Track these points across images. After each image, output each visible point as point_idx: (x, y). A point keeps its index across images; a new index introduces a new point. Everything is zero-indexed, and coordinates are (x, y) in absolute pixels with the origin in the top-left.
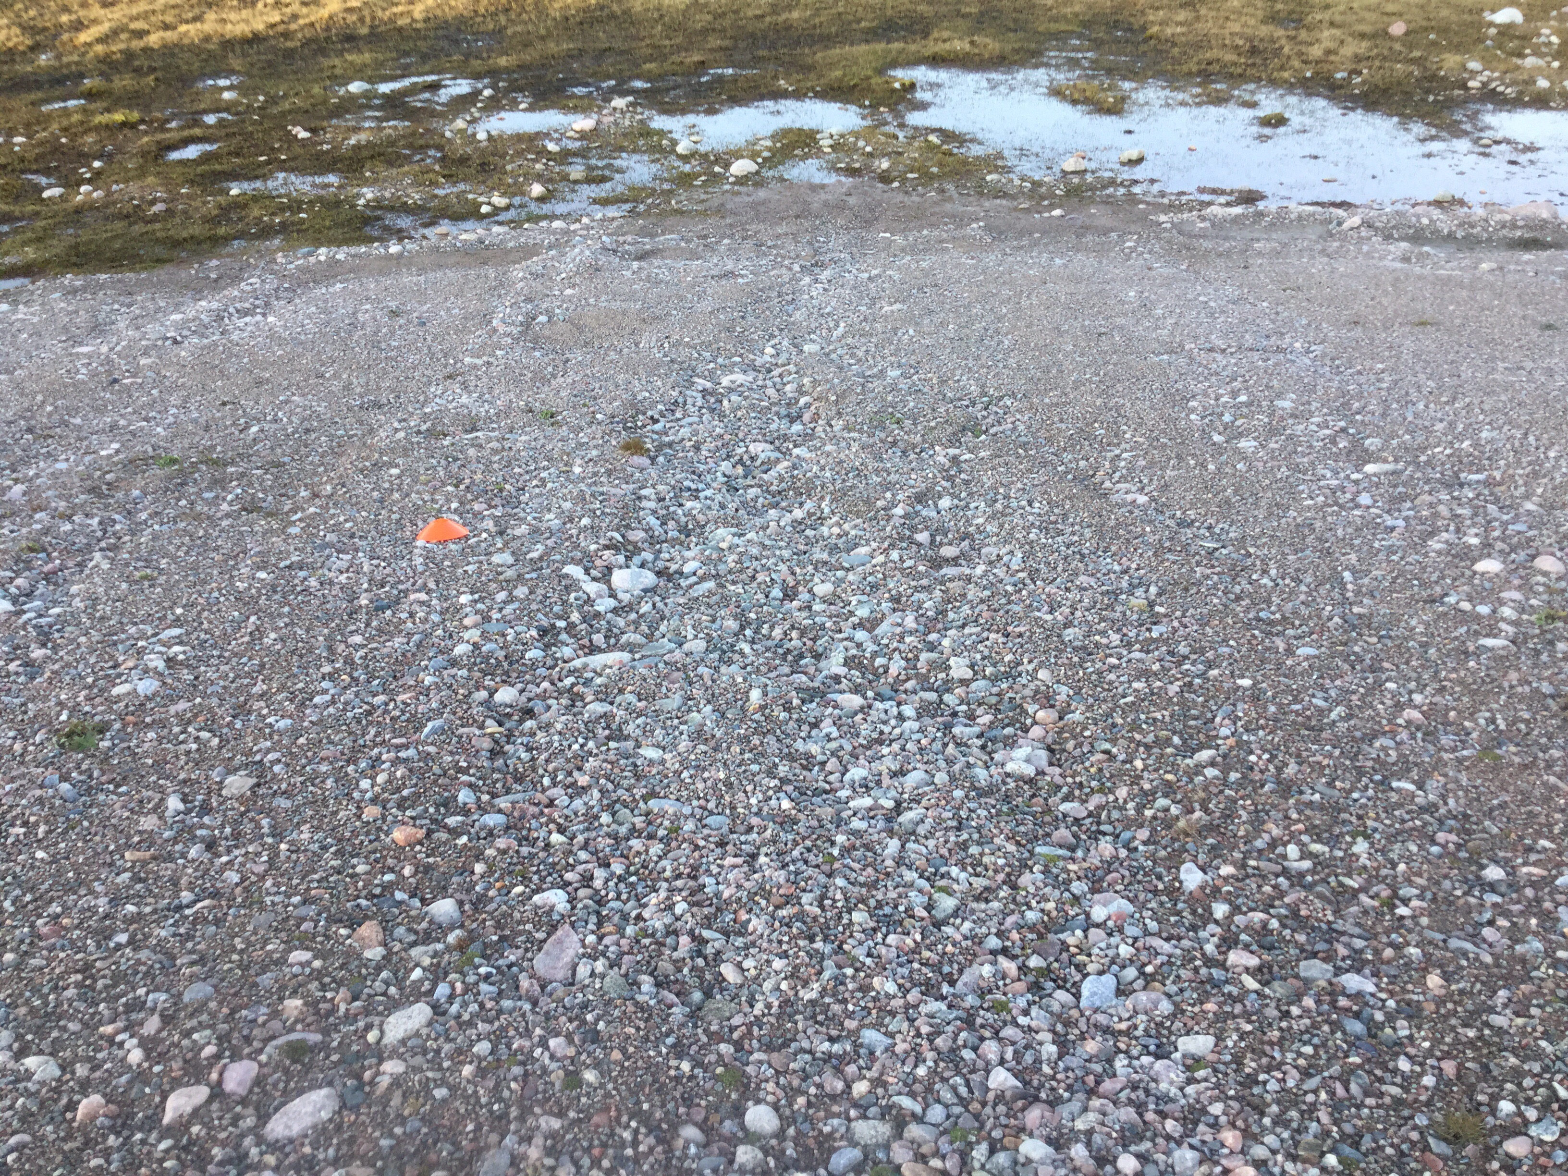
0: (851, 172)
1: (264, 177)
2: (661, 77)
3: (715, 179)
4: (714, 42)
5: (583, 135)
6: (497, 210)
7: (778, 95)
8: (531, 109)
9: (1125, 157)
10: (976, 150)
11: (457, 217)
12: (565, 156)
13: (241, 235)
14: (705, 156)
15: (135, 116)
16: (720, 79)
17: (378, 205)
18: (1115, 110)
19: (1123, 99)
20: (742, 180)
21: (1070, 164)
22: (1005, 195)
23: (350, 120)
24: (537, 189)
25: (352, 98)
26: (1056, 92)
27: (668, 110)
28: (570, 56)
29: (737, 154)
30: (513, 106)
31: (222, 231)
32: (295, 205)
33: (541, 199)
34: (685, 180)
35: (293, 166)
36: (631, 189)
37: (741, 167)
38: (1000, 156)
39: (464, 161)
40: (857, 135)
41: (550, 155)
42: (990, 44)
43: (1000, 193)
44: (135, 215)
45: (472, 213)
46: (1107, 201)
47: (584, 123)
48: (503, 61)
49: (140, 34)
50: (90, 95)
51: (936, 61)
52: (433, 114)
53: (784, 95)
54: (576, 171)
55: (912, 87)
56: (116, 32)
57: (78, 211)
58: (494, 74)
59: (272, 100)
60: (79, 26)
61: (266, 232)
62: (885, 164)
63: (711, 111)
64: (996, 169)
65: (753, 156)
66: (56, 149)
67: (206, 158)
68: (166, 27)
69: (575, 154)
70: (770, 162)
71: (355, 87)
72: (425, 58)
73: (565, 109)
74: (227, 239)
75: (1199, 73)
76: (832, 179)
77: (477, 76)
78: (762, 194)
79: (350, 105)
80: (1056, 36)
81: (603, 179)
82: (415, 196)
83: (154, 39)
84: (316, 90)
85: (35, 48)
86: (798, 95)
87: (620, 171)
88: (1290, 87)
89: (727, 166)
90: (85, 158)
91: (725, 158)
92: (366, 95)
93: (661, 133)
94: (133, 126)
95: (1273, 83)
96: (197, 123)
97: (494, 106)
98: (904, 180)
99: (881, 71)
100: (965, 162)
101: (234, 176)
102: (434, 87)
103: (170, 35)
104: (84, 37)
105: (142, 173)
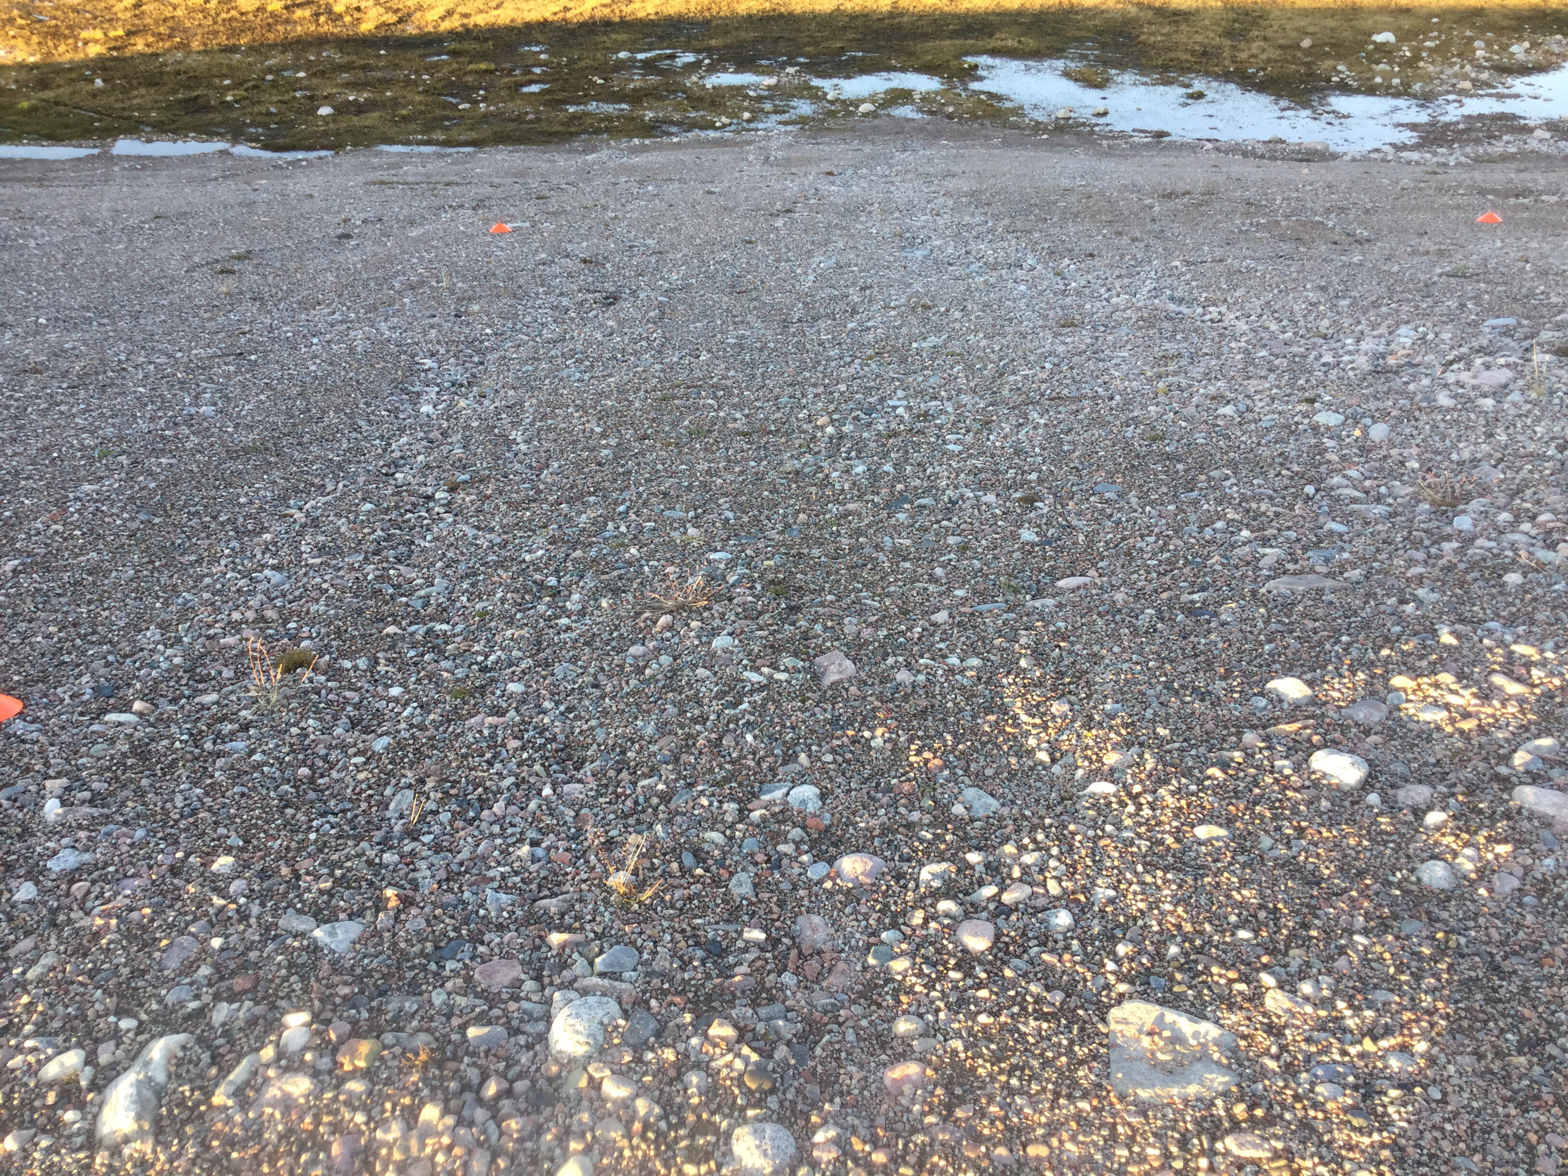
0: (931, 113)
1: (585, 104)
2: (815, 56)
3: (851, 114)
4: (850, 35)
5: (769, 88)
7: (890, 69)
8: (736, 72)
9: (1096, 111)
10: (1008, 105)
11: (702, 128)
12: (760, 99)
13: (585, 132)
14: (844, 101)
16: (854, 58)
18: (1100, 86)
19: (1107, 80)
20: (865, 115)
21: (1061, 114)
22: (1019, 128)
23: (624, 74)
24: (747, 115)
25: (622, 61)
26: (1067, 74)
27: (822, 75)
28: (756, 41)
29: (863, 101)
30: (725, 70)
31: (573, 129)
32: (609, 118)
34: (832, 114)
35: (598, 98)
36: (801, 117)
37: (865, 108)
38: (1021, 108)
39: (700, 99)
40: (937, 93)
41: (751, 99)
42: (1031, 43)
43: (1015, 127)
44: (519, 119)
45: (712, 126)
46: (1078, 134)
48: (713, 43)
51: (994, 53)
52: (675, 73)
53: (894, 69)
54: (768, 106)
55: (976, 67)
58: (709, 51)
61: (598, 131)
62: (951, 109)
63: (848, 77)
64: (1017, 115)
65: (873, 102)
69: (766, 98)
70: (882, 106)
71: (623, 55)
72: (661, 39)
73: (757, 73)
75: (1162, 66)
76: (920, 115)
78: (877, 122)
80: (1077, 39)
81: (784, 112)
82: (677, 117)
86: (903, 70)
87: (794, 108)
88: (1217, 77)
89: (857, 107)
91: (857, 103)
92: (630, 59)
93: (818, 88)
94: (492, 72)
95: (1207, 74)
97: (712, 69)
98: (961, 118)
99: (957, 57)
100: (999, 110)
102: (672, 57)
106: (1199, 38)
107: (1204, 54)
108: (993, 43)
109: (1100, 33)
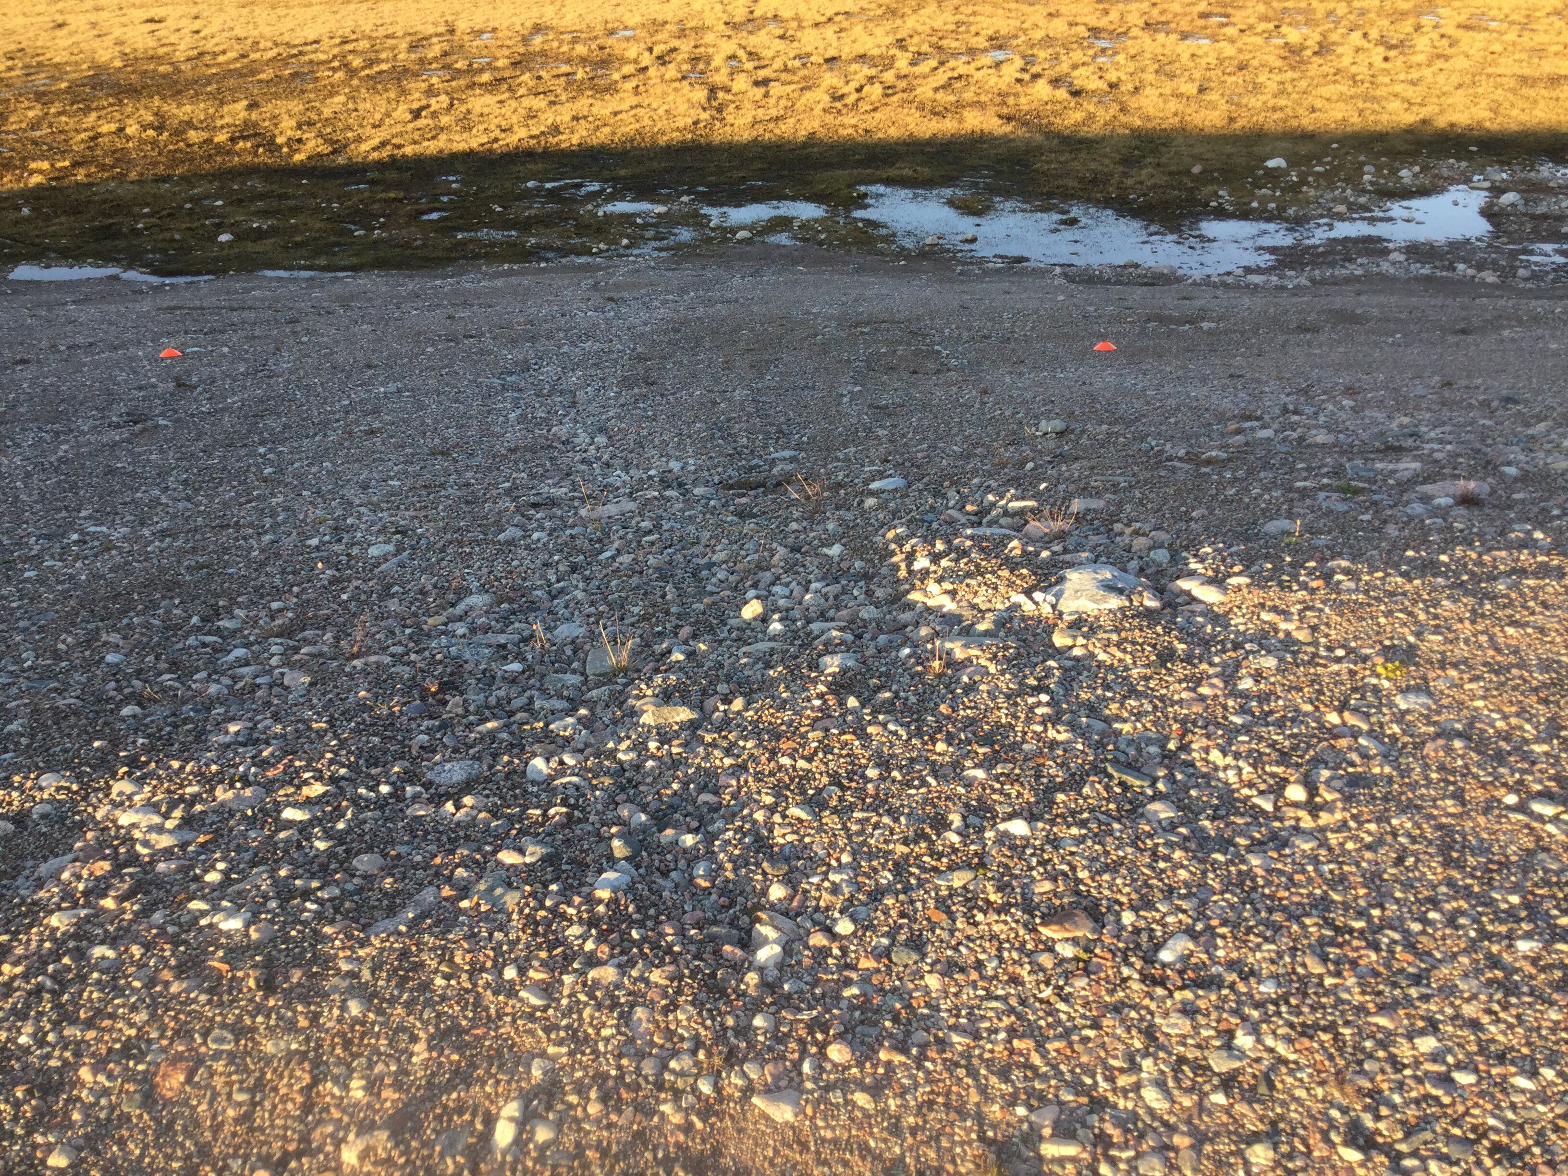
0: (804, 240)
2: (716, 185)
3: (725, 240)
4: (758, 165)
5: (659, 215)
6: (601, 251)
7: (781, 197)
10: (883, 232)
11: (579, 253)
12: (645, 226)
13: (465, 257)
15: (401, 194)
16: (752, 187)
17: (539, 246)
19: (988, 208)
20: (740, 242)
22: (882, 254)
23: (526, 203)
24: (625, 242)
25: (528, 190)
26: (951, 203)
27: (713, 205)
28: (665, 170)
30: (623, 200)
31: (453, 255)
32: (493, 245)
33: (628, 247)
34: (709, 240)
35: (490, 226)
37: (743, 235)
39: (588, 226)
40: (816, 221)
41: (638, 226)
42: (927, 173)
44: (407, 246)
45: (587, 252)
46: (938, 260)
47: (660, 209)
48: (623, 172)
49: (398, 147)
50: (372, 183)
51: (888, 182)
52: (575, 201)
53: (786, 198)
54: (650, 233)
55: (865, 195)
56: (383, 144)
57: (376, 242)
58: (615, 180)
59: (481, 190)
60: (359, 139)
61: (477, 257)
62: (824, 236)
63: (739, 205)
64: (887, 241)
65: (752, 229)
66: (357, 211)
67: (443, 219)
68: (415, 143)
69: (652, 225)
70: (760, 233)
71: (530, 184)
72: (576, 168)
73: (653, 201)
74: (457, 259)
75: (1048, 193)
77: (605, 181)
78: (748, 248)
79: (528, 194)
80: (974, 168)
82: (558, 243)
83: (408, 151)
84: (508, 185)
85: (336, 152)
86: (794, 199)
88: (1097, 203)
89: (735, 234)
90: (374, 216)
91: (735, 230)
92: (536, 189)
93: (705, 216)
94: (400, 201)
96: (435, 200)
97: (612, 198)
98: (830, 245)
99: (851, 186)
100: (871, 237)
101: (459, 229)
102: (579, 186)
103: (417, 148)
104: (365, 147)
105: (408, 225)
106: (1093, 165)
107: (1094, 181)
108: (892, 172)
109: (999, 161)
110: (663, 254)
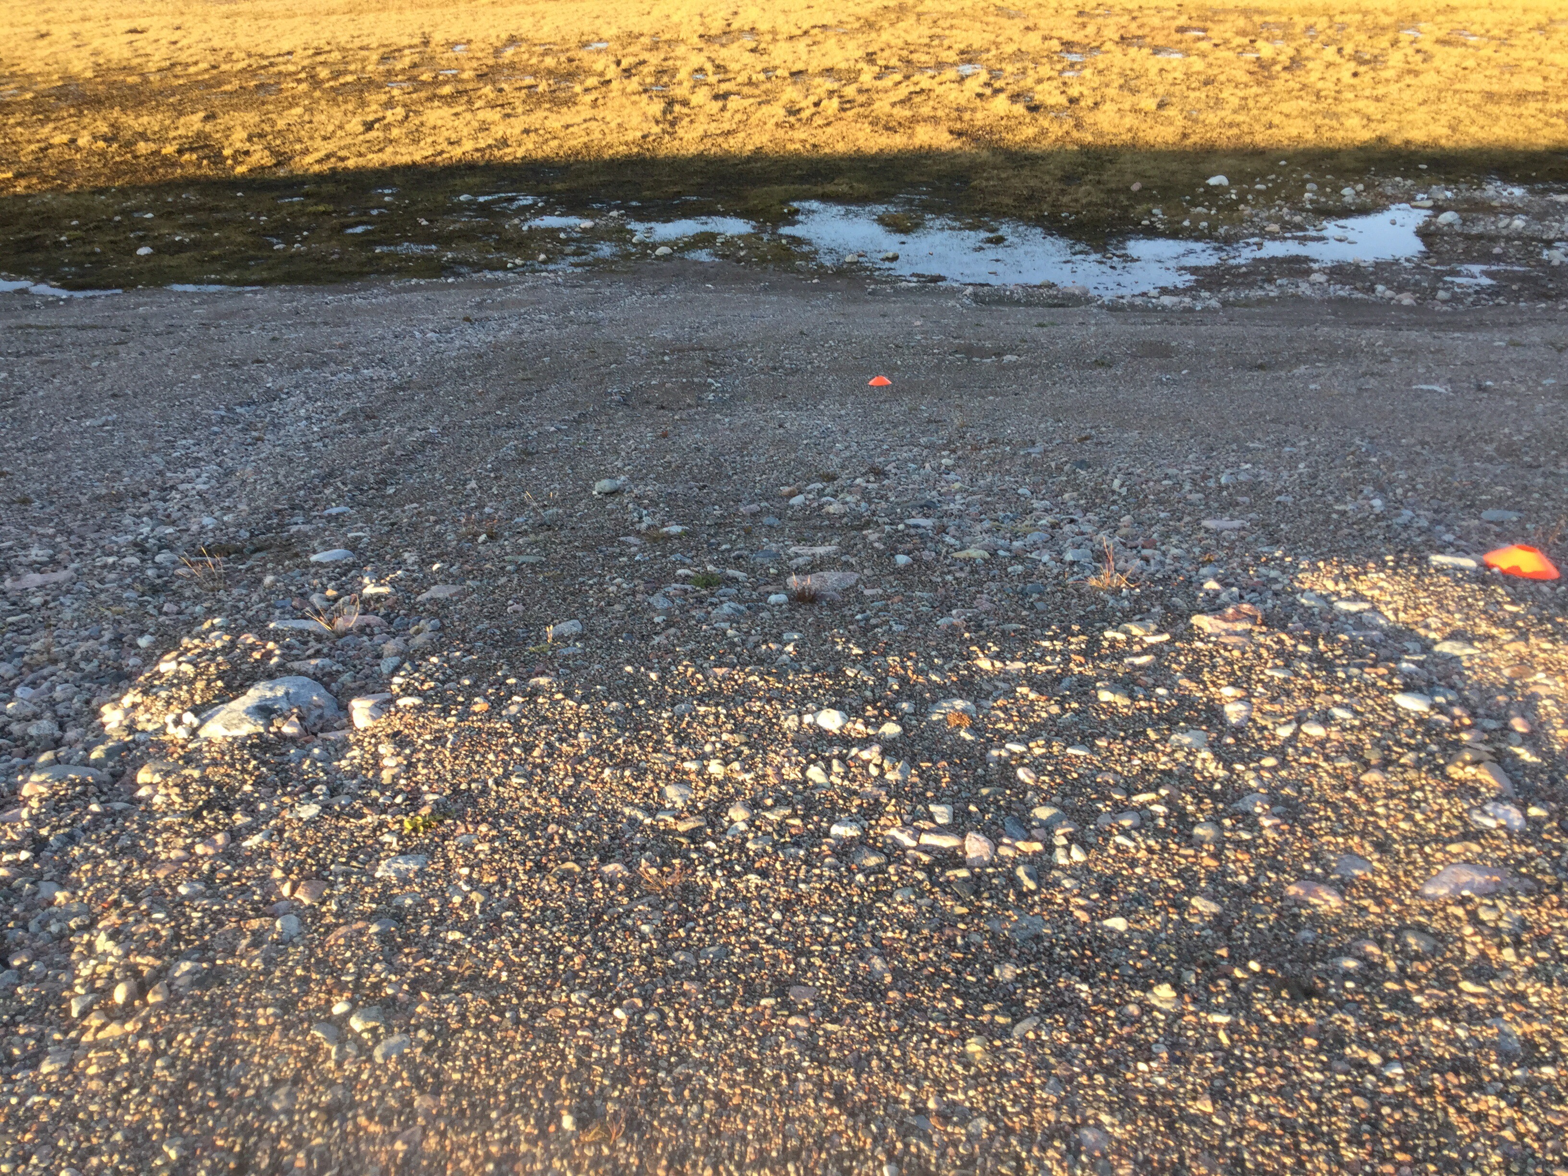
0: (724, 256)
2: (650, 200)
3: (644, 256)
4: (697, 180)
5: (584, 230)
6: (516, 266)
7: (711, 213)
8: (562, 215)
11: (493, 268)
12: (567, 241)
13: (377, 272)
15: (331, 208)
16: (685, 203)
17: (454, 261)
18: (908, 230)
20: (659, 258)
23: (454, 216)
24: (542, 257)
25: (461, 203)
26: (881, 220)
27: (642, 219)
28: (603, 184)
30: (552, 214)
31: (366, 269)
32: (409, 259)
33: (544, 262)
34: (628, 256)
35: (414, 240)
36: (596, 259)
37: (663, 251)
39: (509, 241)
41: (560, 241)
42: (863, 189)
43: (797, 271)
44: (322, 260)
45: (502, 267)
47: (587, 224)
48: (559, 186)
49: (342, 159)
50: (307, 195)
51: (824, 198)
52: (504, 215)
53: (717, 213)
54: (571, 249)
55: (797, 212)
56: (328, 156)
57: (292, 256)
58: (549, 194)
59: (413, 203)
60: (306, 152)
61: (389, 271)
62: (744, 253)
64: (807, 259)
65: (673, 245)
66: (285, 225)
67: (366, 233)
68: (360, 155)
69: (574, 240)
70: (681, 250)
72: (514, 181)
74: (368, 273)
77: (539, 195)
78: (665, 265)
79: (460, 208)
80: (913, 185)
82: (475, 258)
83: (351, 163)
84: (440, 198)
85: (278, 164)
86: (724, 214)
88: (1028, 221)
89: (655, 250)
90: (299, 230)
91: (657, 246)
92: (469, 203)
94: (329, 214)
95: (1020, 218)
96: (365, 214)
98: (748, 262)
99: (784, 202)
100: (792, 254)
101: (380, 243)
102: (511, 200)
103: (361, 161)
104: (309, 159)
105: (329, 238)
106: (1033, 182)
107: (1029, 198)
108: (830, 188)
109: (940, 178)
110: (579, 270)
